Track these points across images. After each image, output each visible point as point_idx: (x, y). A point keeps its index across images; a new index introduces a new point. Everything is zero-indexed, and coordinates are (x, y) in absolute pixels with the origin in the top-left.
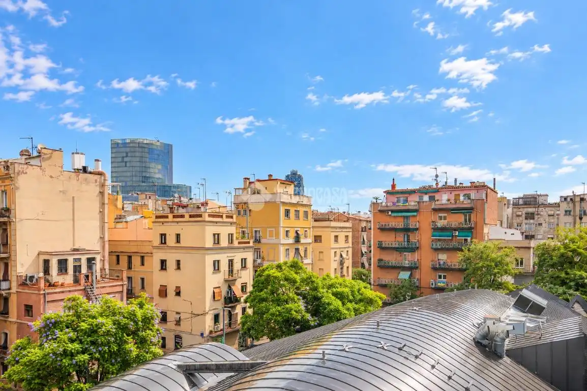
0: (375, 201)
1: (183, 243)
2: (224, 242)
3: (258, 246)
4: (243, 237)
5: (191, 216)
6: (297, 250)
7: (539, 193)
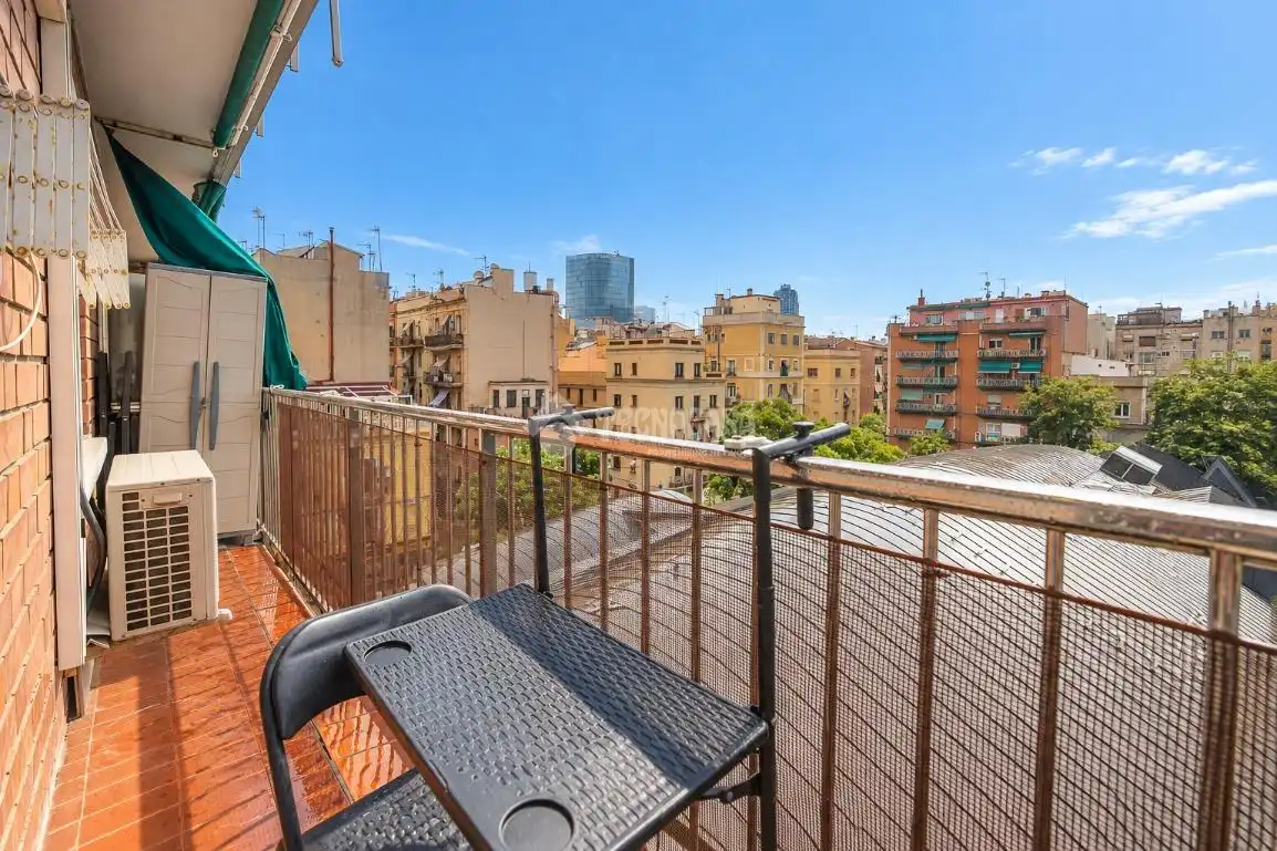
0: (893, 321)
1: (641, 374)
2: (689, 374)
3: (730, 381)
4: (713, 369)
5: (649, 342)
6: (784, 386)
7: (1165, 307)
